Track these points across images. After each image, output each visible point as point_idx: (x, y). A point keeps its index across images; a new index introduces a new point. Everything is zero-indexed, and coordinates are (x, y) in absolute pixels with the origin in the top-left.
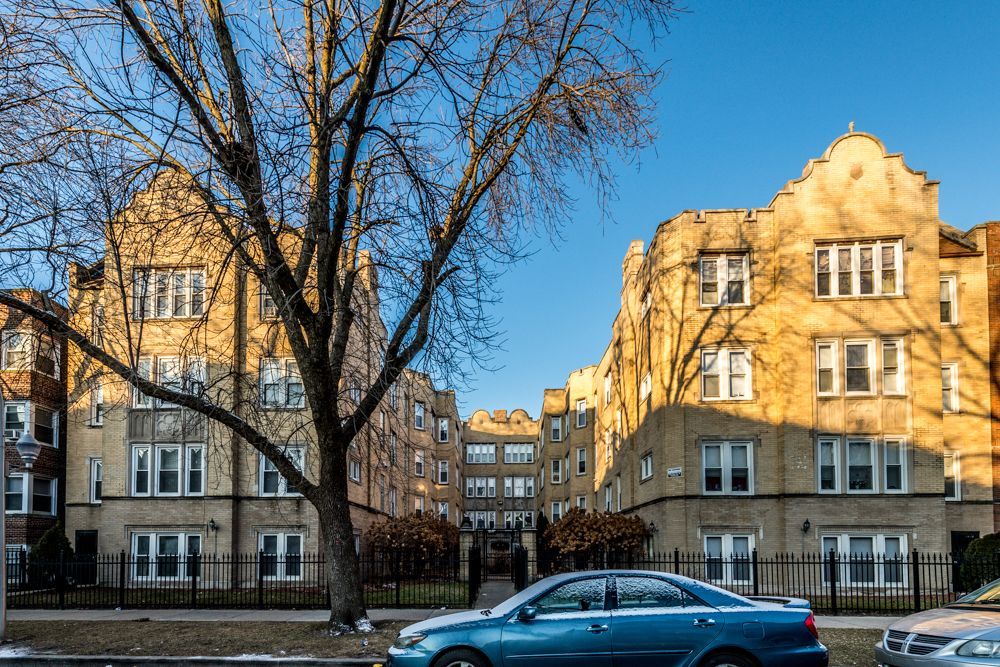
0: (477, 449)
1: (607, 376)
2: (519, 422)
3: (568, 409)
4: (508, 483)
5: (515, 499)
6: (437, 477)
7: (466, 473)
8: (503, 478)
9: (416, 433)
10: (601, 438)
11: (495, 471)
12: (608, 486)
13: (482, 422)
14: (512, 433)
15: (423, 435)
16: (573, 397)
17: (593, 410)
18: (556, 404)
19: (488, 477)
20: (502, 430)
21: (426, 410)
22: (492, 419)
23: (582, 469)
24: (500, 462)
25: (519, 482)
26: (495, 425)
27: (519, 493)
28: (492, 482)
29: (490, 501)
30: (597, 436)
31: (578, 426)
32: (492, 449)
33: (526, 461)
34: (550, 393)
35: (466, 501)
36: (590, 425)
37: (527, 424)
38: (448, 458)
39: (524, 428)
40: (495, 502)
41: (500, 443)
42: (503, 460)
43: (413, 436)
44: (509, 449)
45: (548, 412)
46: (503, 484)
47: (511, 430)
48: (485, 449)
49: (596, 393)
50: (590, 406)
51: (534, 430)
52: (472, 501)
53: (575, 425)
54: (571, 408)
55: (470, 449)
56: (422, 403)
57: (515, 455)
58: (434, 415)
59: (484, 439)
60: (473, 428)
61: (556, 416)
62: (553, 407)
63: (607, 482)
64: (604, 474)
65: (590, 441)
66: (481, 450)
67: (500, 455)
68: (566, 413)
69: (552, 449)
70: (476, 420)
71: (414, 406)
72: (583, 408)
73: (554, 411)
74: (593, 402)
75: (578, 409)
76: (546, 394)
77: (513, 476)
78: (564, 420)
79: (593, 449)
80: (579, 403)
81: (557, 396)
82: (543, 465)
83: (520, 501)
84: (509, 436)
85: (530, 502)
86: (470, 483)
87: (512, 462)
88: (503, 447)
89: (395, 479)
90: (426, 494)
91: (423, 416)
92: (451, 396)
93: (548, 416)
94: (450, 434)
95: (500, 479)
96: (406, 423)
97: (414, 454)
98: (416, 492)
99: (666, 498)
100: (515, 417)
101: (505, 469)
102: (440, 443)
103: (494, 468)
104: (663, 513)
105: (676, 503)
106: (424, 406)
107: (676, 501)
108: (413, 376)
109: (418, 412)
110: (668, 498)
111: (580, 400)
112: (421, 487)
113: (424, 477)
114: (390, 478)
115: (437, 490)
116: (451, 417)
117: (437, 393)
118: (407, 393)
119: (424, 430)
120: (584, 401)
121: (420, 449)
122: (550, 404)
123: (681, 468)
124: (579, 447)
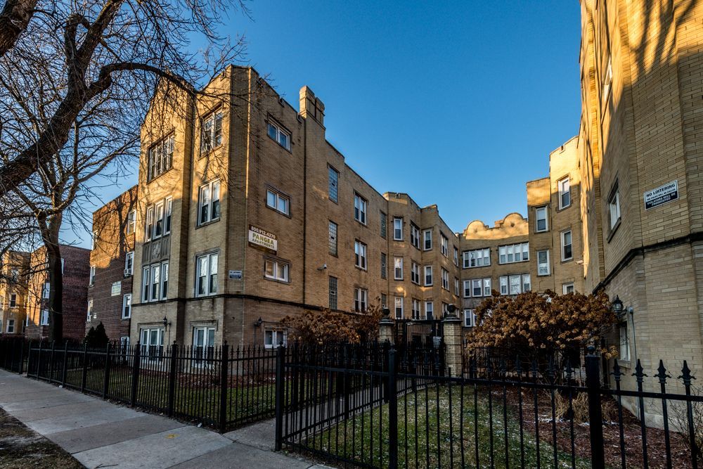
2: (513, 225)
4: (503, 282)
6: (422, 280)
7: (462, 277)
8: (497, 278)
9: (395, 244)
11: (490, 273)
13: (476, 231)
14: (507, 236)
15: (401, 245)
16: (553, 179)
17: (579, 185)
18: (541, 195)
19: (483, 278)
20: (497, 235)
21: (404, 223)
23: (568, 254)
24: (494, 263)
25: (516, 281)
26: (489, 232)
28: (487, 283)
31: (561, 208)
32: (487, 253)
33: (521, 260)
34: (535, 185)
35: (463, 301)
36: (575, 203)
37: (522, 225)
38: (433, 263)
39: (519, 230)
41: (493, 247)
42: (498, 262)
43: (392, 247)
44: (503, 251)
45: (533, 204)
46: (499, 283)
47: (506, 233)
48: (480, 254)
50: (575, 182)
52: (469, 301)
53: (558, 207)
54: (553, 191)
56: (400, 218)
57: (510, 256)
59: (478, 246)
60: (468, 238)
61: (541, 206)
62: (538, 198)
65: (576, 221)
66: (483, 255)
67: (494, 257)
69: (537, 240)
70: (470, 230)
71: (393, 222)
72: (567, 187)
73: (539, 202)
74: (578, 176)
75: (560, 189)
76: (529, 187)
77: (508, 275)
79: (581, 229)
80: (561, 183)
81: (542, 186)
84: (503, 239)
86: (466, 285)
87: (507, 262)
88: (497, 250)
89: (365, 282)
90: (405, 295)
91: (401, 229)
92: (434, 210)
93: (532, 209)
94: (433, 243)
95: (495, 279)
96: (384, 237)
97: (393, 262)
98: (395, 293)
99: (643, 248)
100: (508, 221)
101: (499, 269)
102: (424, 251)
103: (488, 270)
104: (641, 278)
105: (667, 255)
106: (403, 221)
107: (668, 250)
108: (389, 196)
109: (397, 226)
110: (648, 247)
111: (561, 180)
112: (400, 289)
113: (403, 280)
114: (356, 282)
115: (422, 292)
116: (433, 227)
117: (421, 210)
118: (385, 212)
119: (403, 241)
120: (568, 179)
121: (399, 257)
122: (533, 196)
123: (675, 182)
124: (563, 231)
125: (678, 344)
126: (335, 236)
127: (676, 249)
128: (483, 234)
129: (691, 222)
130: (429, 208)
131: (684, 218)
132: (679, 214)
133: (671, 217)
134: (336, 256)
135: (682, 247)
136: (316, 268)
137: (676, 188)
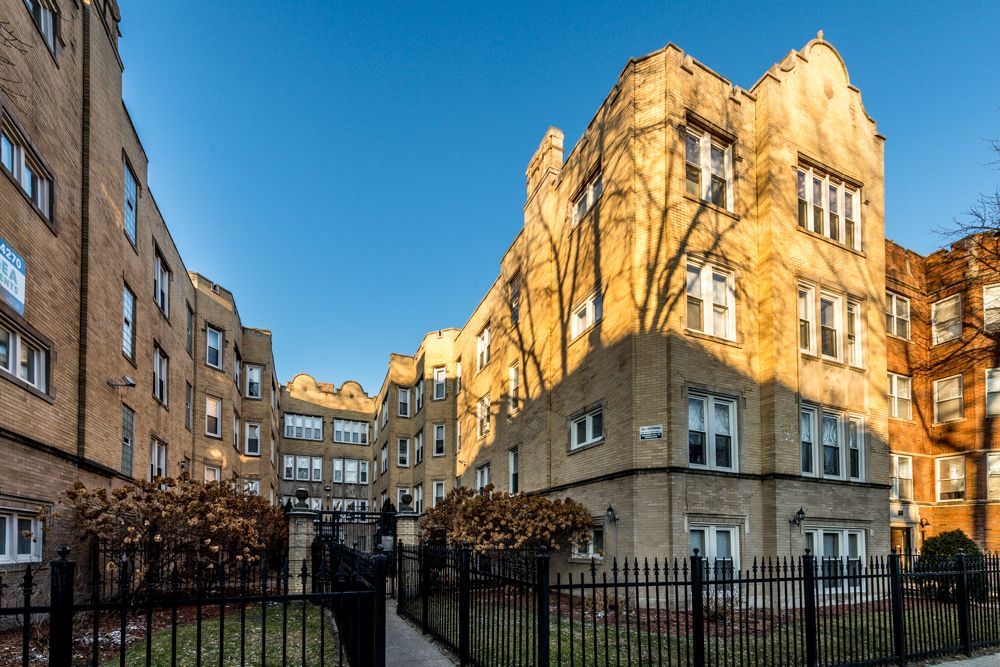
0: (299, 421)
1: (480, 334)
2: (352, 396)
3: (422, 378)
4: (338, 465)
5: (346, 485)
6: (242, 444)
7: (283, 450)
8: (331, 459)
9: (208, 372)
10: (470, 410)
11: (321, 451)
12: (481, 468)
13: (305, 389)
14: (343, 408)
15: (219, 377)
16: (429, 363)
17: (455, 381)
18: (406, 373)
19: (312, 456)
20: (332, 403)
21: (225, 342)
22: (319, 388)
23: (440, 450)
24: (328, 439)
25: (352, 466)
26: (322, 395)
27: (352, 478)
28: (317, 463)
29: (315, 486)
30: (460, 410)
31: (435, 398)
32: (318, 424)
33: (360, 443)
34: (399, 359)
35: (283, 484)
36: (451, 398)
37: (362, 400)
38: (259, 421)
39: (358, 404)
40: (321, 487)
41: (330, 417)
42: (332, 439)
43: (203, 376)
44: (339, 426)
45: (395, 381)
46: (332, 466)
47: (343, 404)
48: (309, 422)
49: (459, 360)
50: (451, 376)
51: (370, 408)
52: (291, 485)
53: (432, 397)
54: (427, 376)
55: (289, 420)
56: (219, 329)
57: (347, 433)
58: (239, 358)
59: (307, 410)
60: (293, 395)
61: (404, 388)
62: (400, 376)
63: (480, 463)
64: (475, 452)
65: (450, 416)
66: (304, 423)
67: (328, 431)
68: (417, 384)
69: (400, 426)
70: (298, 384)
71: (205, 331)
72: (441, 377)
73: (402, 381)
74: (456, 371)
75: (435, 378)
76: (393, 359)
77: (344, 458)
78: (413, 393)
79: (454, 426)
80: (436, 371)
81: (406, 364)
82: (385, 446)
83: (352, 488)
84: (340, 411)
85: (364, 489)
86: (289, 462)
87: (343, 441)
88: (332, 423)
89: (165, 430)
90: (225, 464)
91: (219, 348)
92: (265, 338)
93: (395, 386)
94: (263, 389)
95: (328, 461)
96: (189, 353)
97: (204, 403)
98: (205, 459)
99: (637, 470)
100: (347, 389)
101: (334, 448)
102: (248, 399)
103: (320, 447)
104: (632, 493)
105: (653, 478)
106: (224, 336)
107: (653, 475)
108: (199, 282)
109: (213, 341)
110: (641, 470)
111: (437, 367)
112: (216, 453)
113: (221, 439)
114: (152, 426)
115: (242, 463)
116: (265, 365)
117: (244, 329)
118: (193, 306)
119: (222, 372)
120: (444, 369)
121: (213, 397)
122: (397, 372)
123: (661, 426)
124: (436, 423)
125: (656, 545)
126: (130, 319)
127: (659, 475)
128: (313, 395)
129: (670, 458)
130: (257, 331)
131: (665, 454)
132: (661, 451)
133: (656, 450)
134: (132, 362)
135: (662, 475)
136: (104, 378)
137: (661, 431)
